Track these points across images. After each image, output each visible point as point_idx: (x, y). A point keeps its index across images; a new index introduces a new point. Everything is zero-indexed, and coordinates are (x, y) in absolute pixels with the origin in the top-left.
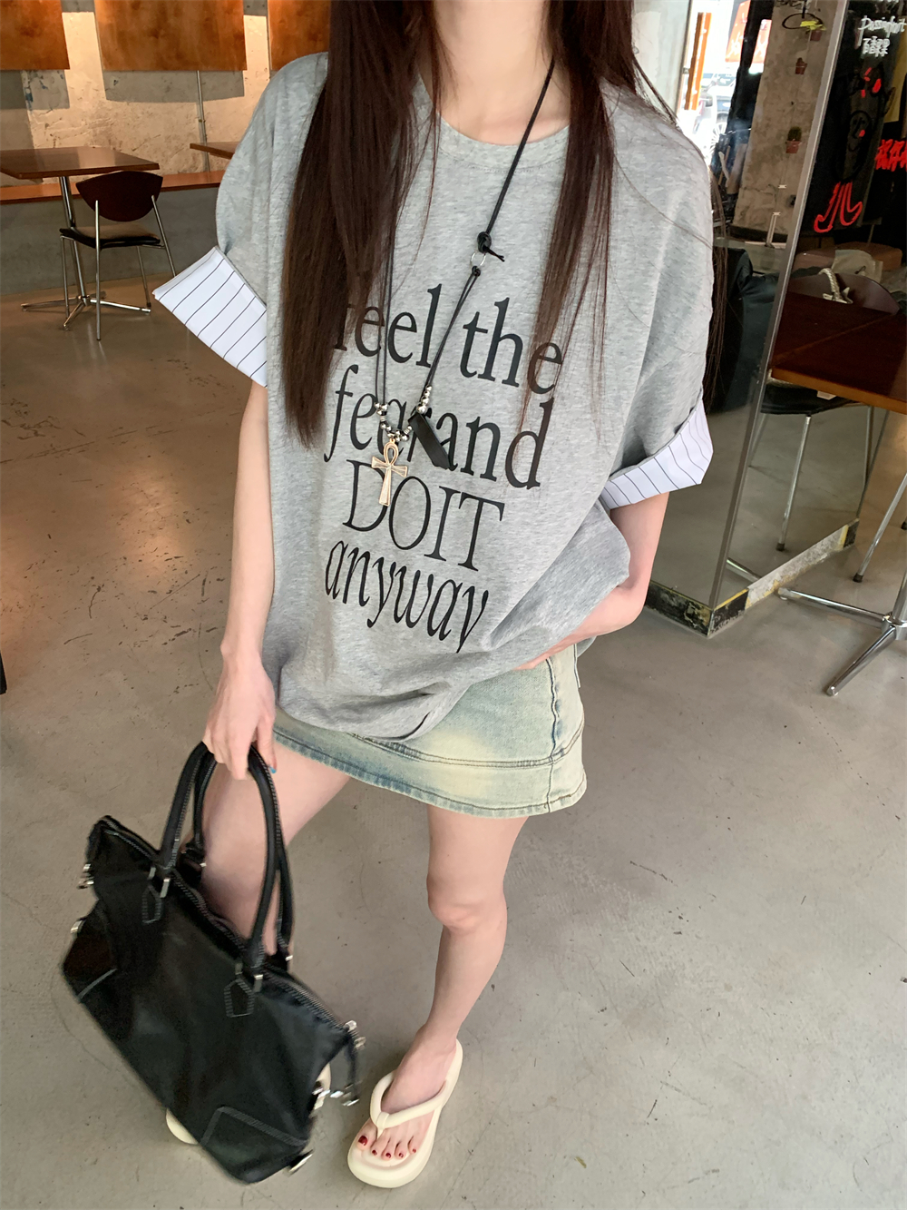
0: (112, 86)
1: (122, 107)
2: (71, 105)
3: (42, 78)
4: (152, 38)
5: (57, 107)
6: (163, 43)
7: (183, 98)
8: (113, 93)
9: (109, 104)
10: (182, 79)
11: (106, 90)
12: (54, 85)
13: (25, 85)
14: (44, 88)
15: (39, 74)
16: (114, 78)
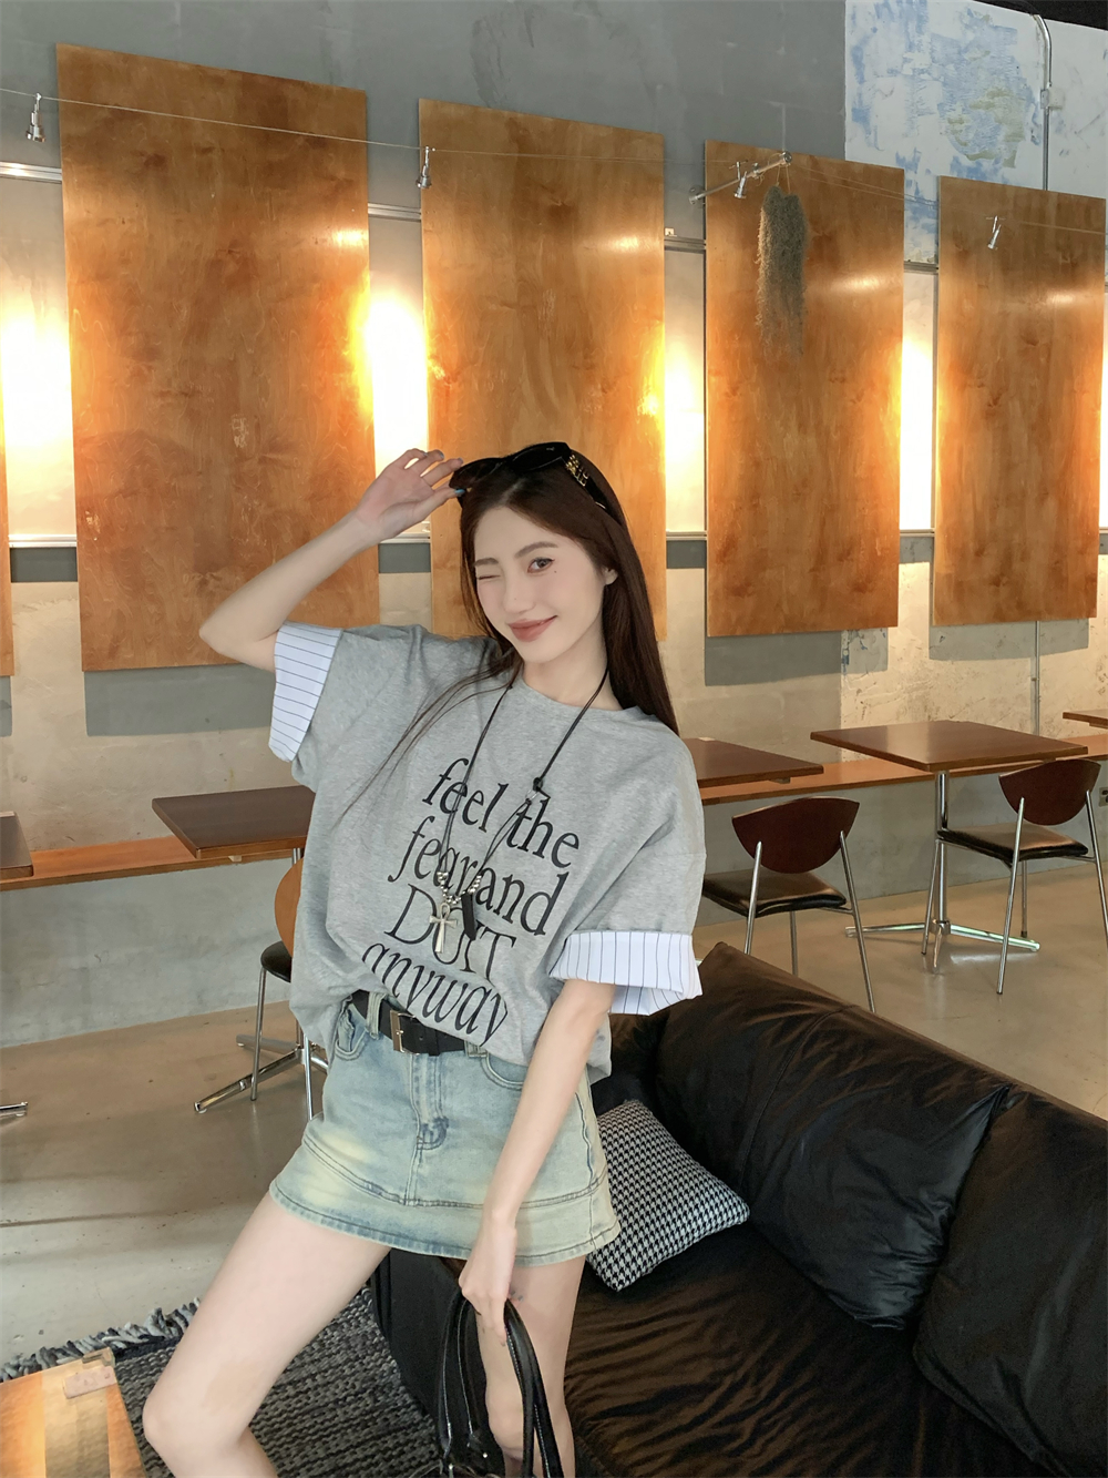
0: (937, 644)
1: (946, 666)
2: (889, 666)
3: (863, 637)
4: (993, 587)
5: (873, 670)
6: (1004, 591)
7: (1016, 653)
8: (937, 652)
9: (931, 664)
10: (1018, 631)
11: (930, 648)
12: (874, 645)
13: (844, 646)
14: (863, 648)
15: (860, 633)
16: (941, 634)
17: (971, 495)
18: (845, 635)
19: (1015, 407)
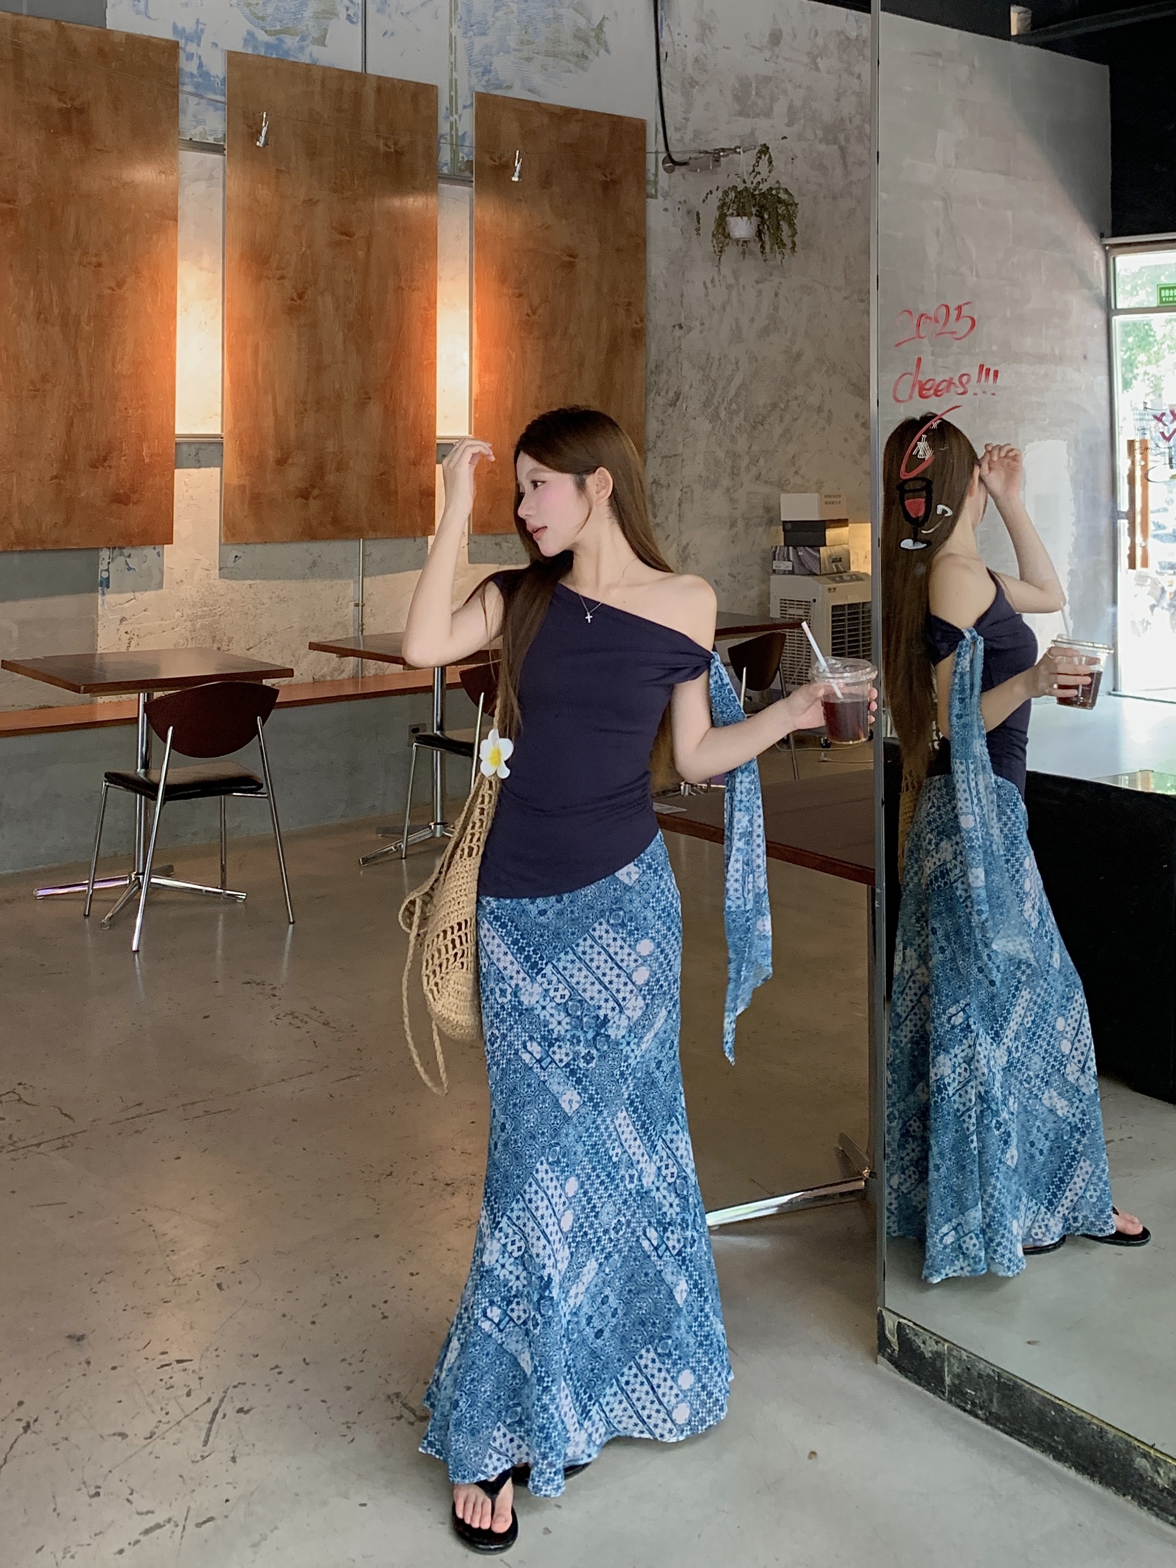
0: (230, 563)
1: (242, 590)
2: (166, 587)
3: (129, 556)
4: (299, 500)
5: (146, 588)
6: (315, 505)
7: (335, 574)
8: (231, 572)
9: (223, 586)
10: (334, 550)
11: (220, 569)
12: (144, 566)
13: (103, 566)
14: (129, 569)
15: (126, 552)
16: (235, 553)
17: (270, 397)
18: (105, 554)
19: (326, 303)
